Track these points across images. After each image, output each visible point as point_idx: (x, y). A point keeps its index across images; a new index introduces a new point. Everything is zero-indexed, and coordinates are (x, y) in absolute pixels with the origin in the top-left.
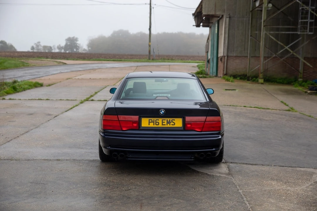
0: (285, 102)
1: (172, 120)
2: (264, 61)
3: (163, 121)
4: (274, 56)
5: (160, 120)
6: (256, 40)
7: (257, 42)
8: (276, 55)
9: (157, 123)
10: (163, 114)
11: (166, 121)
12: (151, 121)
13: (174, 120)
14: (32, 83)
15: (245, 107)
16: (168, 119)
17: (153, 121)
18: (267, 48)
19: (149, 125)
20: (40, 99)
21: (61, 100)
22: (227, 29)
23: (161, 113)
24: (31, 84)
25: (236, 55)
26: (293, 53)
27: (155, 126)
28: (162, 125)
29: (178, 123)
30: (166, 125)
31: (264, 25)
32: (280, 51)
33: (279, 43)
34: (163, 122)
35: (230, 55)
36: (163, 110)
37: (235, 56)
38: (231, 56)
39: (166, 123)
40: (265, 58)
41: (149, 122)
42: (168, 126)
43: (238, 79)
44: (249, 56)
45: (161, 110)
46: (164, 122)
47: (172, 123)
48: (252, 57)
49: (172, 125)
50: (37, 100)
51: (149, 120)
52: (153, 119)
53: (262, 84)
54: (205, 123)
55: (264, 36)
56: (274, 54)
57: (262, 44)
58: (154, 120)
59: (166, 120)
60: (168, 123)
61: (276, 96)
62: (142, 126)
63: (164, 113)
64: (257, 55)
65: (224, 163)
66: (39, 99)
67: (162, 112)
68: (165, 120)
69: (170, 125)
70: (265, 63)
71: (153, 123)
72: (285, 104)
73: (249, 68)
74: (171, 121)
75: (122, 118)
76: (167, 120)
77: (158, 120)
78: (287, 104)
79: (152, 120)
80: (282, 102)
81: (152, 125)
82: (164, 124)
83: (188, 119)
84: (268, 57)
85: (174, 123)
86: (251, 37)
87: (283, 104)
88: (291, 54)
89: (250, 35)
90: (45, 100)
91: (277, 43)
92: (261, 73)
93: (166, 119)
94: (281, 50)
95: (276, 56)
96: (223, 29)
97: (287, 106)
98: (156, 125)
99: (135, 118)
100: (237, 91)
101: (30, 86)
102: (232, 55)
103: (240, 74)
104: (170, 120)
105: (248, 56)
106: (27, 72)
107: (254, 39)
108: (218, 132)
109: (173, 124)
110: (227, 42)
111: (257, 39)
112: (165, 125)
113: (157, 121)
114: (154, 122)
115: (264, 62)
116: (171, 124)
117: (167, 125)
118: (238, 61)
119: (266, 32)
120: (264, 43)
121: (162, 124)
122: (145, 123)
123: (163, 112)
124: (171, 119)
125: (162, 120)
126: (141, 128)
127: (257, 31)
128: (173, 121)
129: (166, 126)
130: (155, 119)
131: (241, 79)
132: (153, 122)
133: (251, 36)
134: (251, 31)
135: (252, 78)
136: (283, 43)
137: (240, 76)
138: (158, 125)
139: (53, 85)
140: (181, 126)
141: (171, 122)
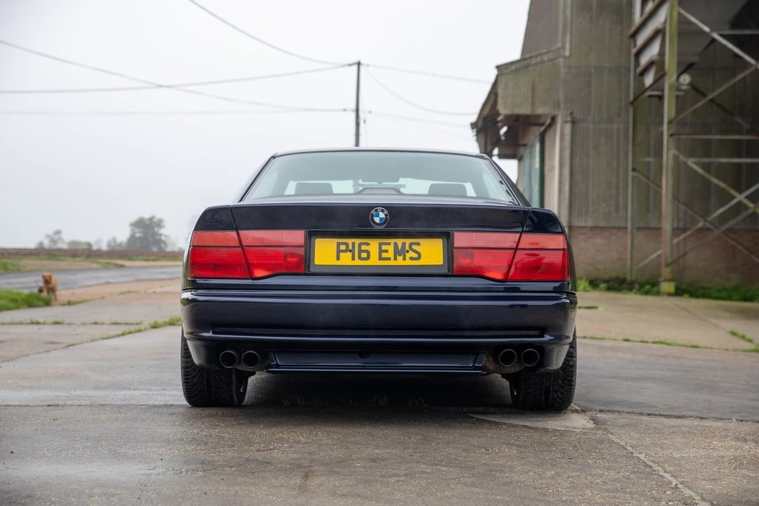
0: (741, 333)
1: (411, 245)
2: (672, 239)
3: (384, 247)
4: (701, 224)
5: (373, 245)
6: (648, 178)
7: (652, 185)
8: (706, 221)
9: (364, 255)
10: (384, 222)
11: (391, 249)
12: (343, 247)
13: (418, 244)
14: (19, 294)
15: (627, 340)
16: (400, 242)
17: (350, 248)
18: (679, 202)
19: (338, 258)
20: (34, 321)
21: (96, 323)
22: (567, 153)
23: (377, 220)
24: (18, 297)
25: (594, 225)
26: (755, 208)
27: (358, 262)
28: (381, 258)
29: (431, 253)
30: (392, 259)
31: (670, 132)
32: (715, 211)
33: (715, 180)
34: (381, 251)
35: (576, 223)
36: (383, 211)
37: (592, 228)
38: (581, 227)
39: (391, 254)
40: (677, 231)
41: (339, 251)
42: (400, 261)
43: (601, 290)
44: (629, 225)
45: (376, 211)
46: (386, 251)
47: (412, 254)
48: (639, 229)
49: (411, 259)
50: (28, 324)
51: (339, 245)
52: (350, 241)
53: (670, 295)
54: (515, 253)
55: (671, 163)
56: (700, 219)
57: (667, 183)
58: (354, 244)
59: (392, 244)
60: (398, 252)
61: (714, 321)
62: (317, 262)
63: (386, 219)
64: (653, 224)
65: (577, 411)
66: (32, 323)
67: (378, 216)
68: (389, 244)
69: (404, 259)
70: (678, 243)
71: (349, 254)
72: (743, 337)
73: (632, 258)
74: (407, 248)
75: (252, 236)
76: (396, 244)
77: (368, 244)
78: (748, 336)
79: (347, 244)
80: (733, 334)
81: (346, 260)
82: (384, 255)
83: (462, 239)
84: (685, 230)
85: (419, 254)
86: (635, 174)
87: (735, 338)
88: (750, 211)
89: (630, 168)
90: (49, 324)
91: (709, 182)
92: (668, 265)
93: (392, 241)
94: (719, 208)
95: (708, 225)
96: (554, 154)
97: (750, 341)
98: (360, 258)
99: (295, 237)
100: (601, 309)
101: (14, 300)
102: (583, 224)
103: (606, 277)
104: (404, 244)
105: (626, 228)
106: (12, 281)
107: (643, 178)
108: (557, 284)
109: (416, 255)
110: (567, 188)
111: (652, 178)
112: (389, 259)
113: (364, 247)
114: (352, 251)
115: (675, 241)
116: (408, 255)
117: (395, 259)
118: (598, 241)
119: (677, 152)
120: (671, 182)
121: (380, 255)
122: (326, 252)
123: (382, 215)
124: (408, 241)
125: (380, 245)
126: (312, 270)
127: (649, 156)
128: (414, 247)
129: (392, 263)
130: (357, 241)
131: (609, 289)
132: (350, 251)
133: (634, 170)
134: (633, 158)
135: (642, 286)
136: (723, 180)
137: (605, 281)
138: (368, 258)
139: (80, 303)
140: (441, 263)
141: (408, 252)
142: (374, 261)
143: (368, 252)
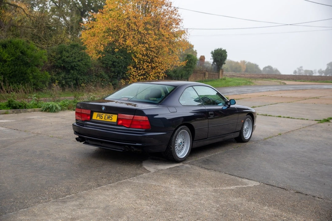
3: (106, 116)
10: (105, 110)
11: (107, 116)
13: (112, 116)
16: (109, 115)
23: (103, 109)
27: (100, 119)
28: (105, 119)
29: (114, 118)
34: (105, 117)
39: (106, 118)
41: (97, 116)
42: (108, 120)
45: (102, 107)
46: (106, 117)
47: (111, 118)
49: (110, 120)
60: (108, 118)
62: (93, 119)
68: (107, 115)
75: (83, 111)
77: (103, 115)
79: (99, 114)
81: (98, 119)
82: (105, 118)
85: (112, 118)
98: (101, 118)
99: (88, 112)
109: (111, 119)
112: (106, 119)
113: (102, 116)
114: (100, 116)
122: (95, 116)
123: (104, 108)
124: (111, 115)
126: (92, 120)
128: (112, 117)
129: (106, 120)
130: (101, 114)
140: (116, 122)
142: (103, 119)
143: (102, 117)
